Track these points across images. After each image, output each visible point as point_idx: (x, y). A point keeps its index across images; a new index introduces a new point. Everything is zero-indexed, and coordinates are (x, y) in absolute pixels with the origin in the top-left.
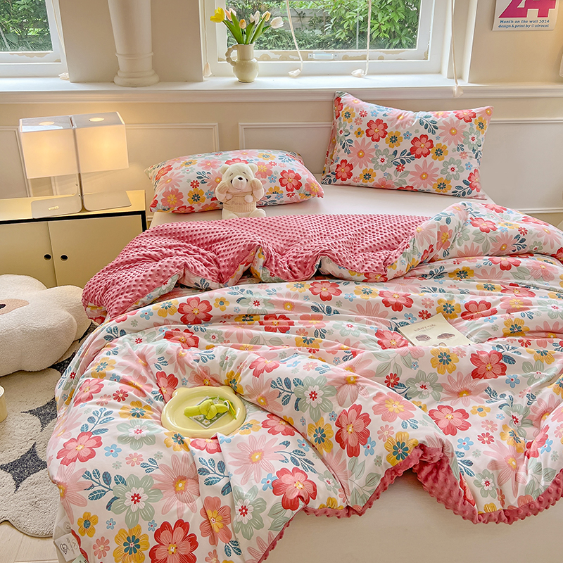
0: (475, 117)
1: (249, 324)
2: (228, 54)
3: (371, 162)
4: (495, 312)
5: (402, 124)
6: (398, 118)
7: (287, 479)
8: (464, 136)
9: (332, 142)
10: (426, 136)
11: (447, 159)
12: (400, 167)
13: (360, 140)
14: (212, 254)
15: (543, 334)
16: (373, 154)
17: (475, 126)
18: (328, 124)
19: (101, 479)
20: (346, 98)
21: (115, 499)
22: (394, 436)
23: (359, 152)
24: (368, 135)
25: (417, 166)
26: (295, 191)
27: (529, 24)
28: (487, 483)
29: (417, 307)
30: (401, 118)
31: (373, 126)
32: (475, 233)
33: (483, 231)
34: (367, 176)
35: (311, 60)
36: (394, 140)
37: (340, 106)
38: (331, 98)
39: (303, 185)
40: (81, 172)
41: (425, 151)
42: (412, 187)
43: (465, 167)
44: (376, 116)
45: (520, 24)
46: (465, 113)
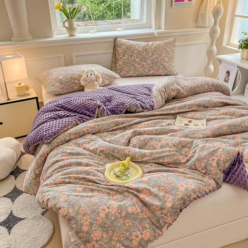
2: (64, 24)
27: (185, 4)
40: (6, 82)
45: (182, 4)
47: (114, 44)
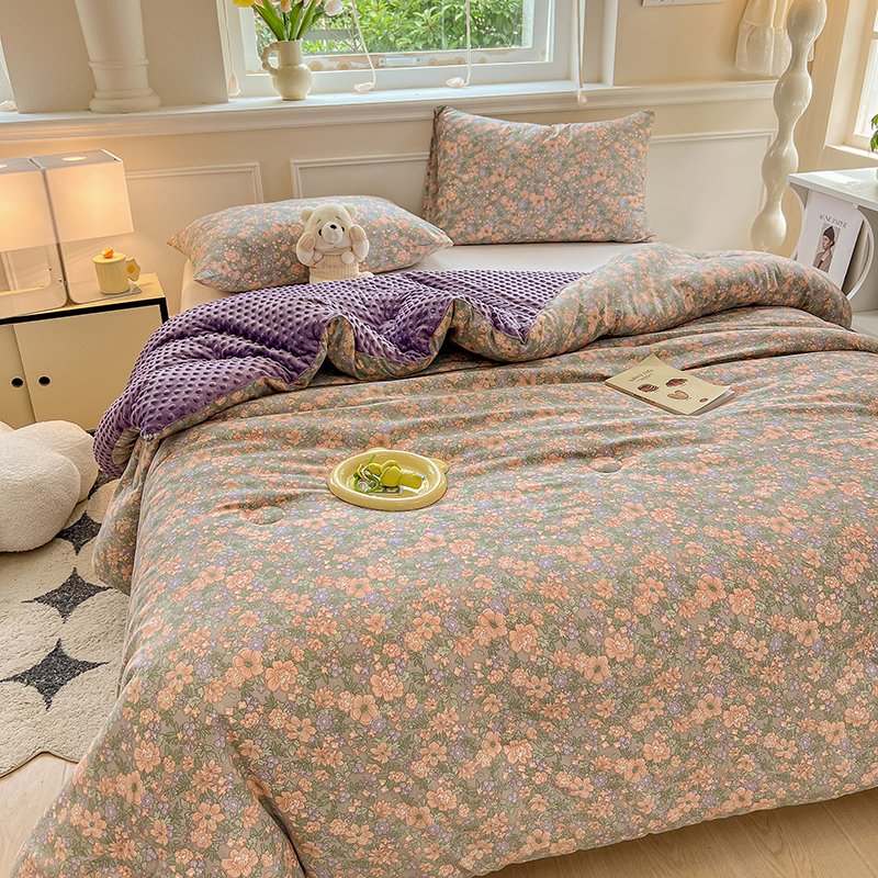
2: (264, 57)
35: (383, 67)
40: (62, 241)
47: (434, 128)
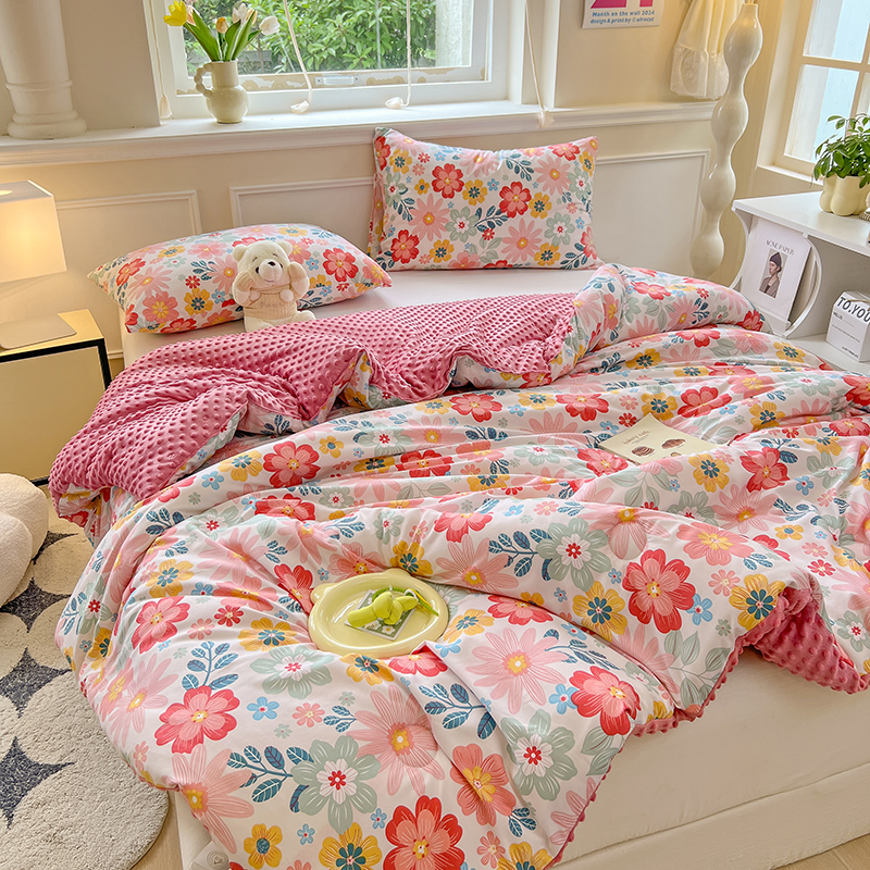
0: (578, 152)
1: (380, 472)
2: (198, 79)
3: (445, 229)
4: (727, 400)
5: (483, 169)
6: (475, 161)
7: (594, 687)
8: (569, 180)
9: (378, 206)
10: (519, 184)
11: (551, 215)
12: (487, 233)
13: (424, 197)
14: (276, 378)
15: (801, 420)
16: (448, 216)
17: (581, 165)
18: (366, 180)
19: (264, 761)
20: (392, 137)
21: (300, 789)
22: (742, 584)
23: (426, 215)
24: (436, 190)
25: (511, 229)
26: (349, 280)
27: (629, 17)
28: (856, 630)
29: (616, 410)
30: (479, 160)
31: (442, 174)
32: (645, 302)
33: (655, 297)
34: (441, 252)
35: (320, 87)
36: (474, 193)
37: (385, 150)
38: (368, 139)
39: (360, 270)
41: (521, 207)
42: (505, 262)
43: (576, 225)
44: (443, 160)
45: (618, 17)
46: (564, 148)
